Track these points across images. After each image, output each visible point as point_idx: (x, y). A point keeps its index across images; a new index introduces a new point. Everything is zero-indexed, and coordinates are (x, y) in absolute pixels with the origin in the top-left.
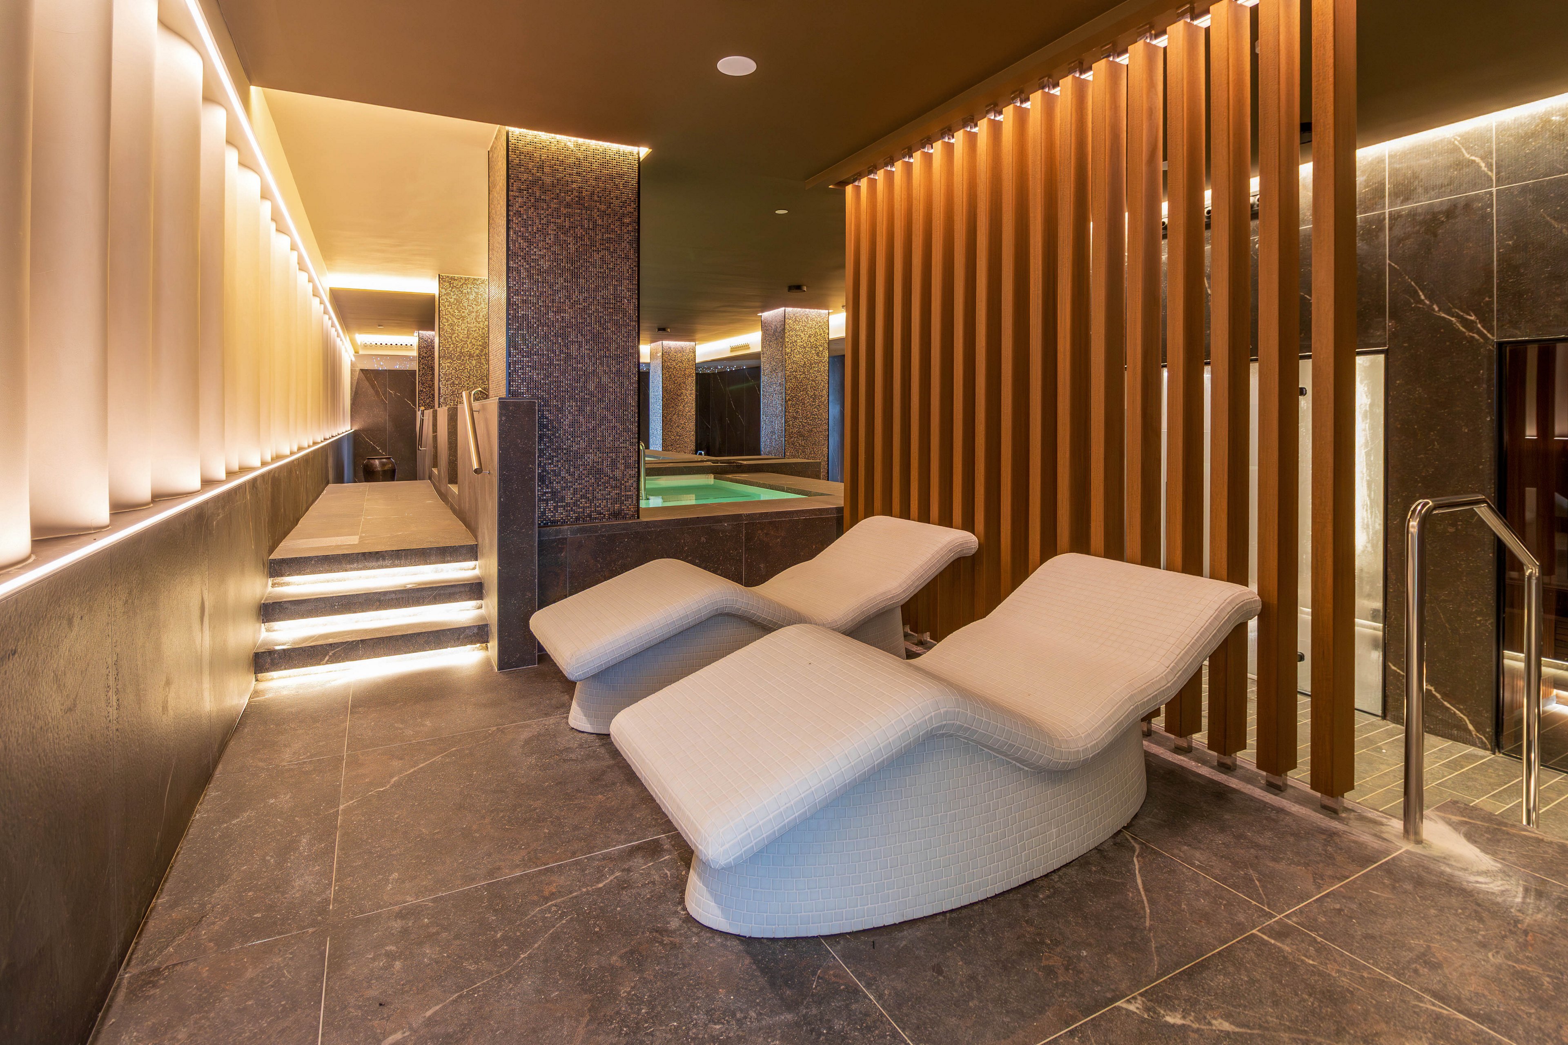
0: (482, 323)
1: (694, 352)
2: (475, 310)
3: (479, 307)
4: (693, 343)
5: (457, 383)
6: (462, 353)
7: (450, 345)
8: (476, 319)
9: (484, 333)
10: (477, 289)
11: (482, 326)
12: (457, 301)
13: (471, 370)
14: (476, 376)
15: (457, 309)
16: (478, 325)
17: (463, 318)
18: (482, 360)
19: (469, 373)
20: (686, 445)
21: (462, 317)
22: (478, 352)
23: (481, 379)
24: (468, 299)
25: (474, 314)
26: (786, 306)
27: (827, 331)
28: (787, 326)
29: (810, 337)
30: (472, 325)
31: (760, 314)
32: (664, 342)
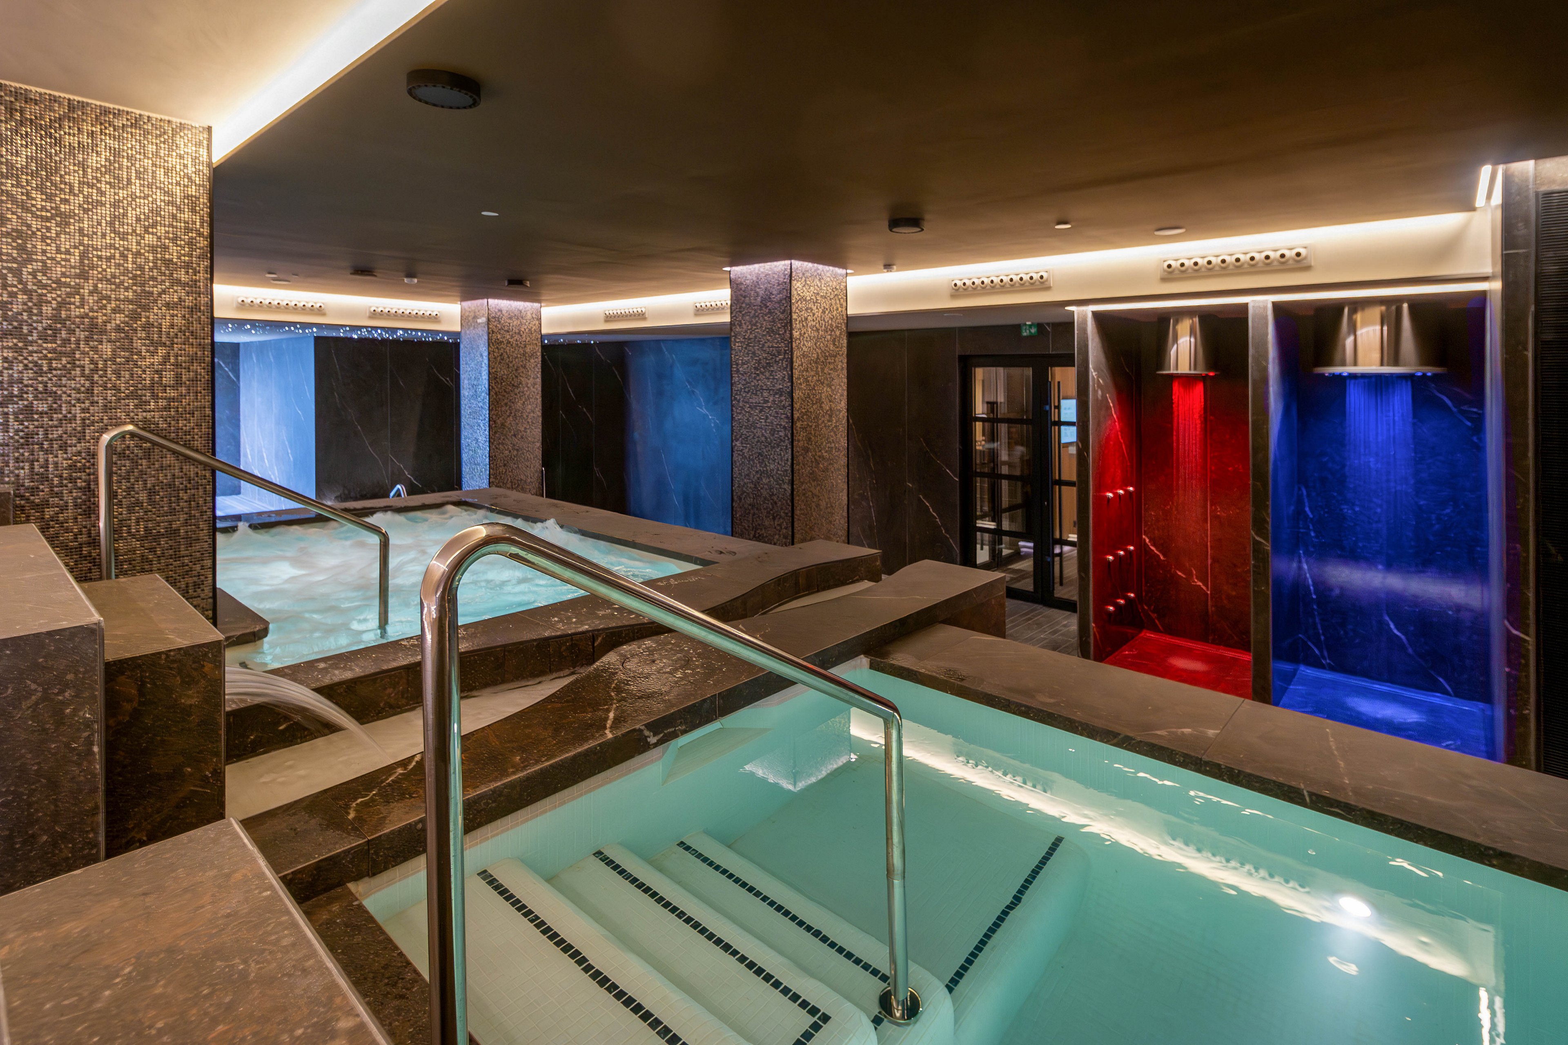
0: (133, 239)
1: (540, 319)
2: (108, 198)
3: (122, 193)
4: (536, 305)
5: (43, 407)
6: (63, 322)
7: (13, 295)
8: (111, 224)
9: (141, 268)
10: (119, 139)
11: (134, 248)
12: (41, 165)
13: (96, 370)
14: (115, 387)
15: (41, 188)
16: (118, 242)
17: (64, 219)
18: (137, 344)
19: (89, 378)
20: (528, 464)
21: (60, 214)
22: (119, 318)
23: (133, 395)
24: (83, 165)
25: (105, 211)
26: (790, 258)
27: (844, 304)
28: (794, 292)
29: (824, 312)
30: (98, 242)
31: (728, 269)
32: (491, 301)
